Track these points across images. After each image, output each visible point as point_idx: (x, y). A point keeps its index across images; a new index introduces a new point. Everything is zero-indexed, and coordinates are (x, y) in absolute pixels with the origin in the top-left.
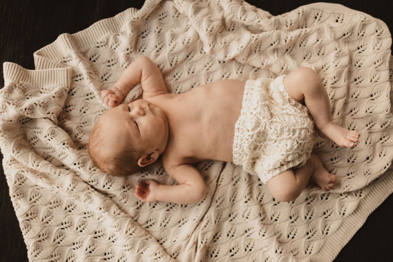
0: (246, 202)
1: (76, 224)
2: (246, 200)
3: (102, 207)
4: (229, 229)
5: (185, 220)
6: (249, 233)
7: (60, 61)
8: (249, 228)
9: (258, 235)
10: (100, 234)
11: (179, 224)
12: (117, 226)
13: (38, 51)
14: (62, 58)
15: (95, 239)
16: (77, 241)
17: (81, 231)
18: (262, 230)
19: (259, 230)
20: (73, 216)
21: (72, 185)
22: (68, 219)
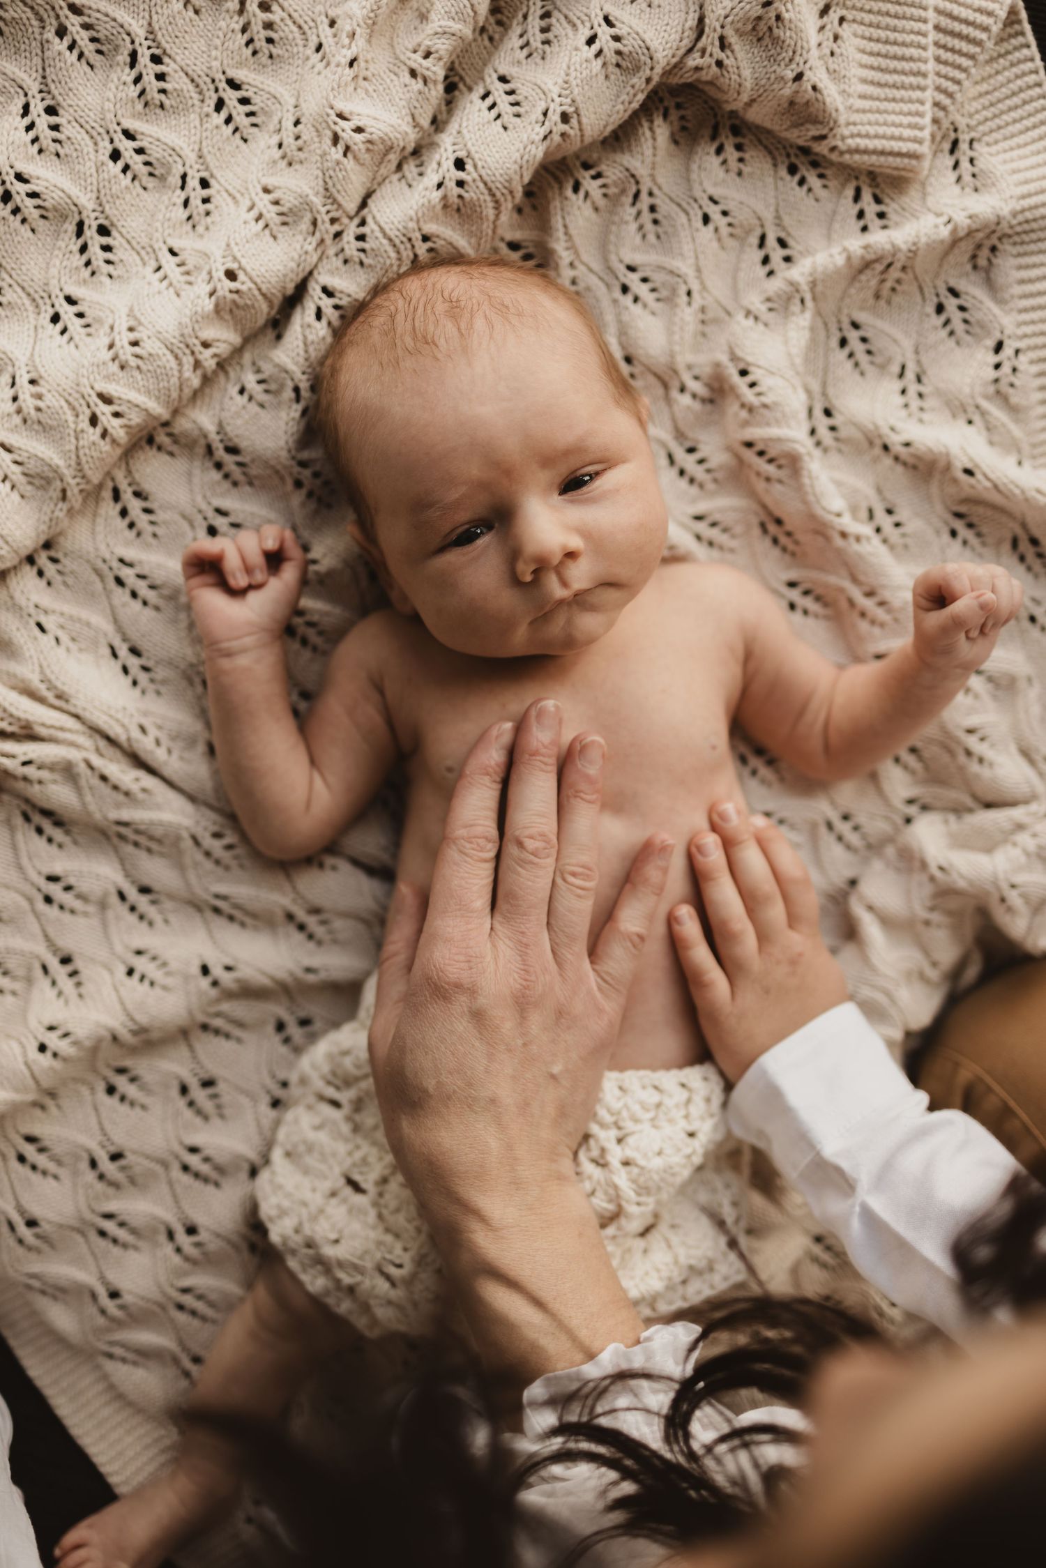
0: (205, 970)
1: (154, 131)
2: (217, 971)
3: (243, 284)
4: (83, 886)
5: (143, 677)
6: (60, 972)
7: (962, 122)
8: (83, 976)
9: (48, 1021)
10: (95, 251)
11: (123, 651)
12: (137, 350)
13: (1024, 15)
14: (973, 134)
15: (71, 228)
16: (68, 130)
17: (115, 155)
18: (67, 1041)
19: (70, 1027)
20: (194, 118)
21: (359, 137)
22: (179, 93)
